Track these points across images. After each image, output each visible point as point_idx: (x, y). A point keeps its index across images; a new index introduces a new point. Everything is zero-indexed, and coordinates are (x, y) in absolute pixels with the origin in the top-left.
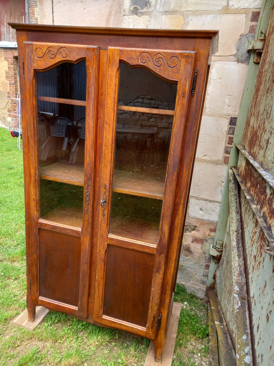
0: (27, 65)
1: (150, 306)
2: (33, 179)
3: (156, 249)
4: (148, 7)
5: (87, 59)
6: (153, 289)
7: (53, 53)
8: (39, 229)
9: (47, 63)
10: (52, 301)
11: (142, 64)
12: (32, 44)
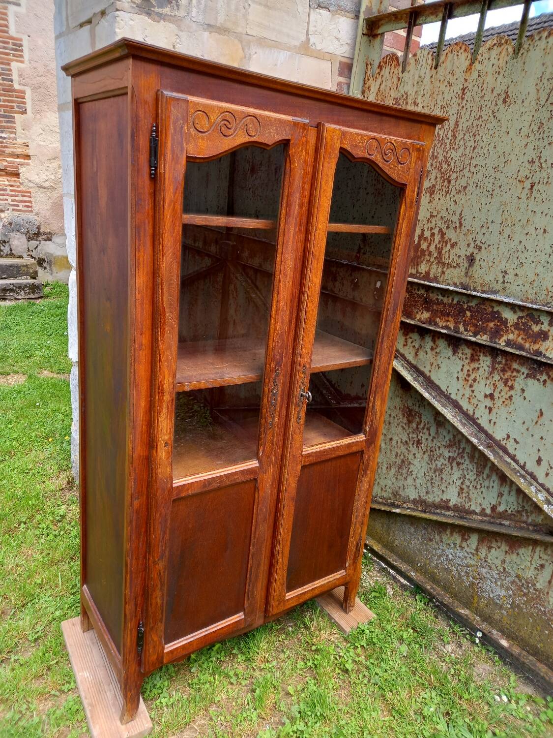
0: (172, 146)
1: (351, 533)
2: (167, 398)
3: (366, 440)
4: (173, 7)
5: (292, 142)
6: (356, 504)
7: (229, 126)
8: (174, 501)
9: (216, 144)
10: (192, 637)
11: (369, 157)
12: (187, 101)
